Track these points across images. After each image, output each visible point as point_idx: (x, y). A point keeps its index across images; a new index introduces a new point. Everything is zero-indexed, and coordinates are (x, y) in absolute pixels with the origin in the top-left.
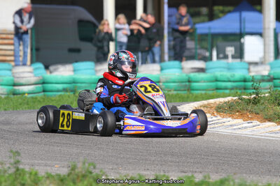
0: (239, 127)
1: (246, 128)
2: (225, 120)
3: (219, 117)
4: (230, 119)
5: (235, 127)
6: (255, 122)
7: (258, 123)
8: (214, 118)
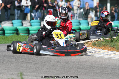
0: (107, 54)
1: (110, 54)
2: (99, 50)
3: (96, 49)
4: (102, 50)
5: (105, 54)
6: (114, 52)
7: (116, 52)
8: (94, 49)
